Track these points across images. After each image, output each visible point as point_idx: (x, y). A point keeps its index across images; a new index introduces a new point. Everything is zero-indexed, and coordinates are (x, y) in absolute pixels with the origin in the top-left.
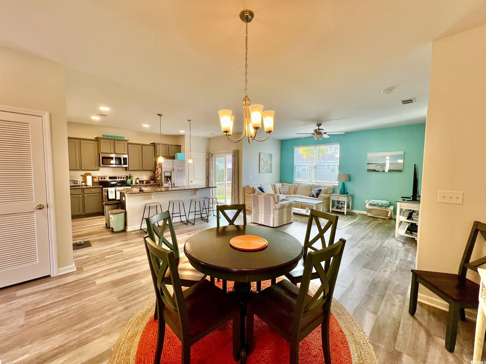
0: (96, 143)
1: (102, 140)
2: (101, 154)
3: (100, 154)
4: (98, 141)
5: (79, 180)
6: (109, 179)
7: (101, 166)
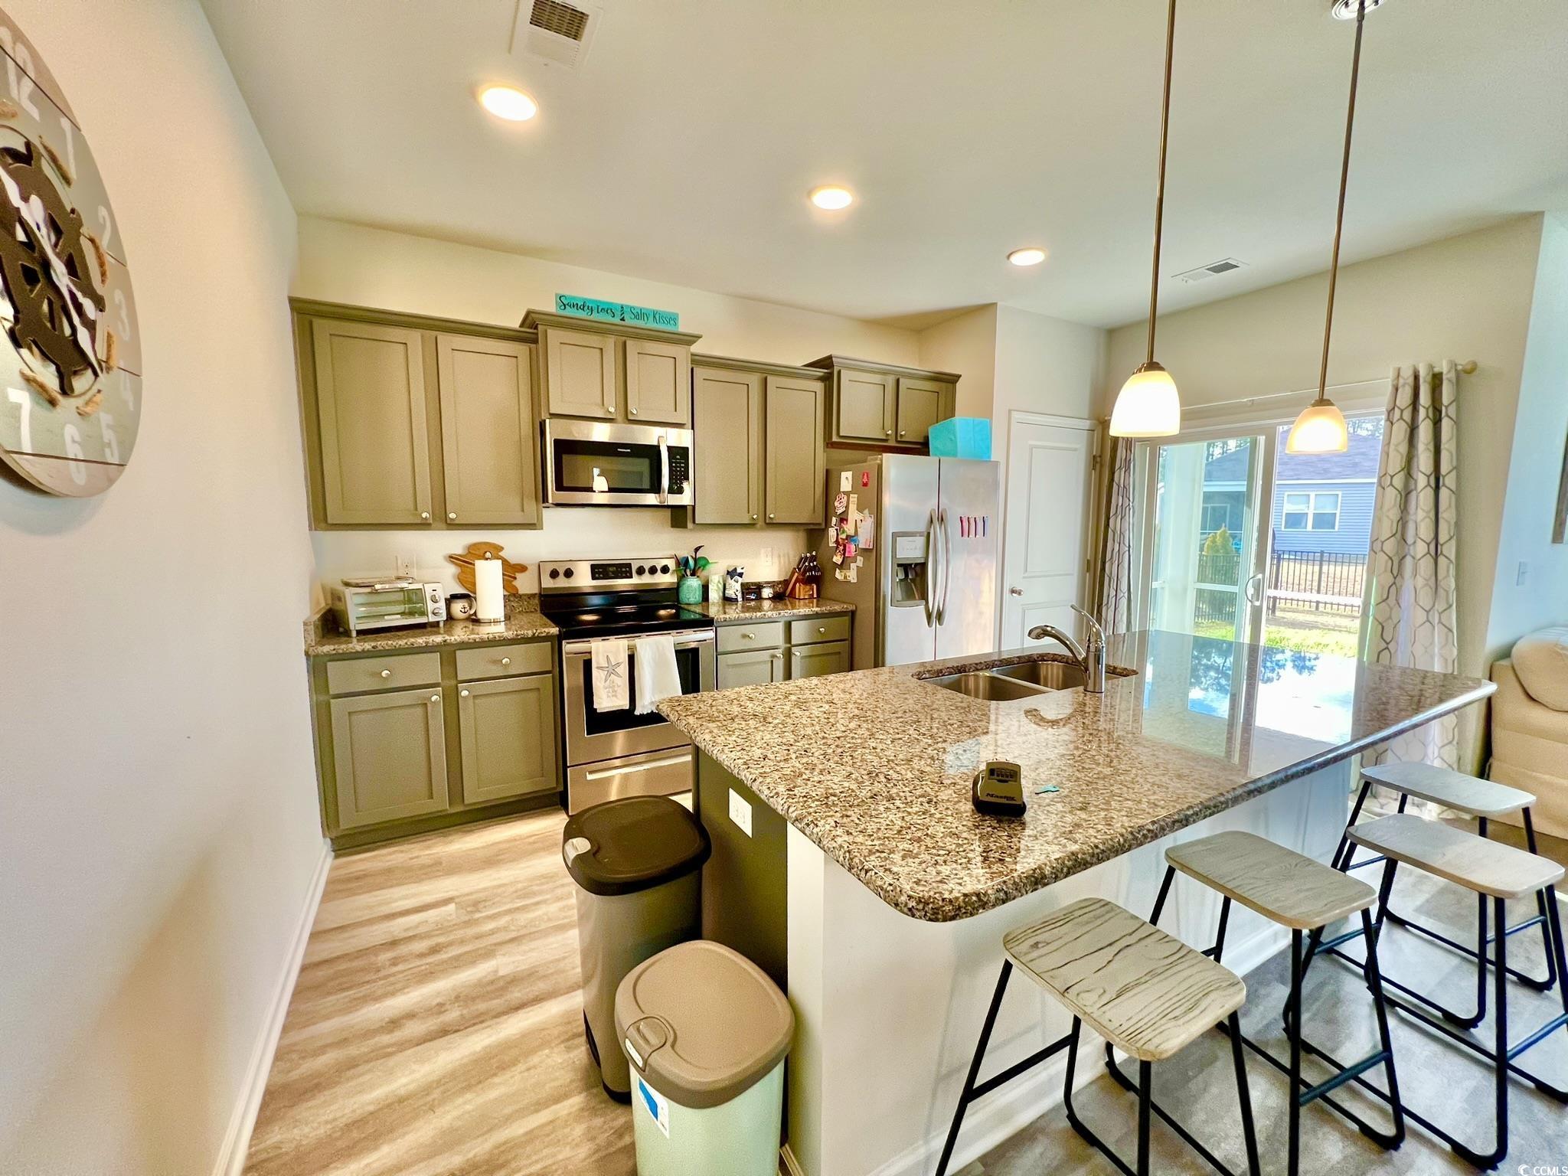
0: (521, 350)
1: (554, 336)
2: (547, 421)
3: (542, 425)
4: (535, 341)
5: (434, 586)
6: (594, 578)
7: (550, 501)
